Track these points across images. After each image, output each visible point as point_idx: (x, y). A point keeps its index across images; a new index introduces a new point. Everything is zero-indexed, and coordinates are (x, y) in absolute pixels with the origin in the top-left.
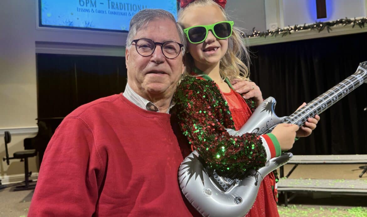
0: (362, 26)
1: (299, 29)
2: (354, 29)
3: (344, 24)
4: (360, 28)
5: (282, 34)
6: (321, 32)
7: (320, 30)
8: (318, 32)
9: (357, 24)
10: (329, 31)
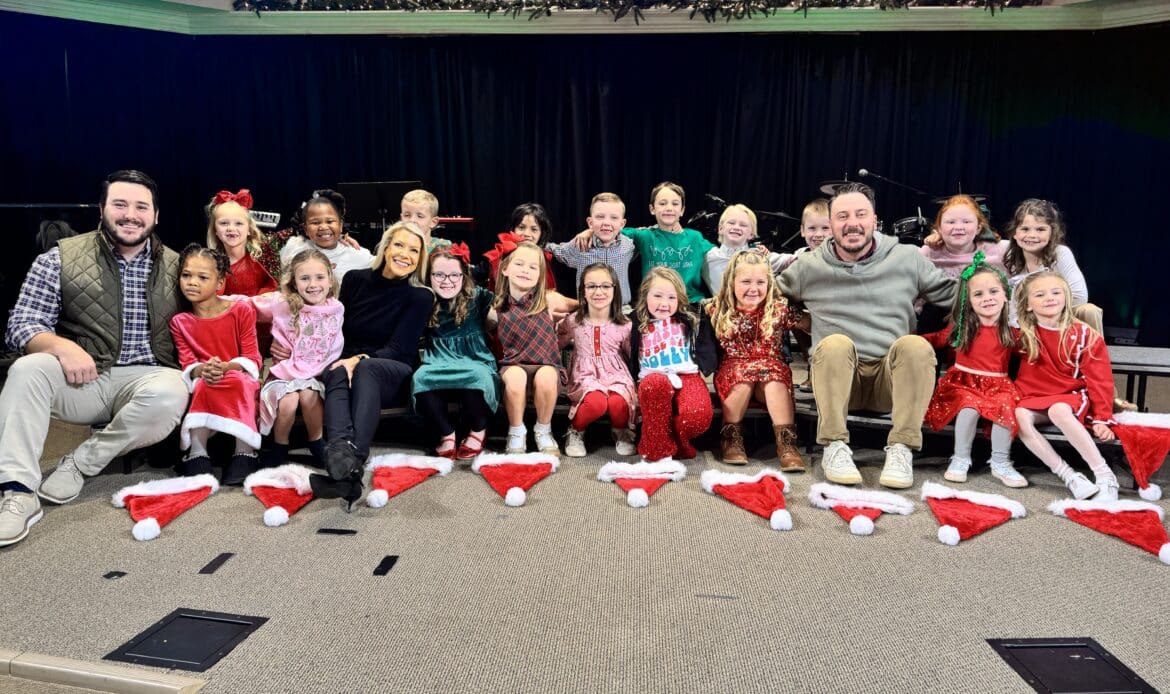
0: (711, 18)
2: (693, 22)
3: (673, 8)
4: (706, 22)
5: (531, 14)
6: (621, 21)
7: (618, 16)
8: (613, 17)
9: (700, 10)
10: (640, 19)
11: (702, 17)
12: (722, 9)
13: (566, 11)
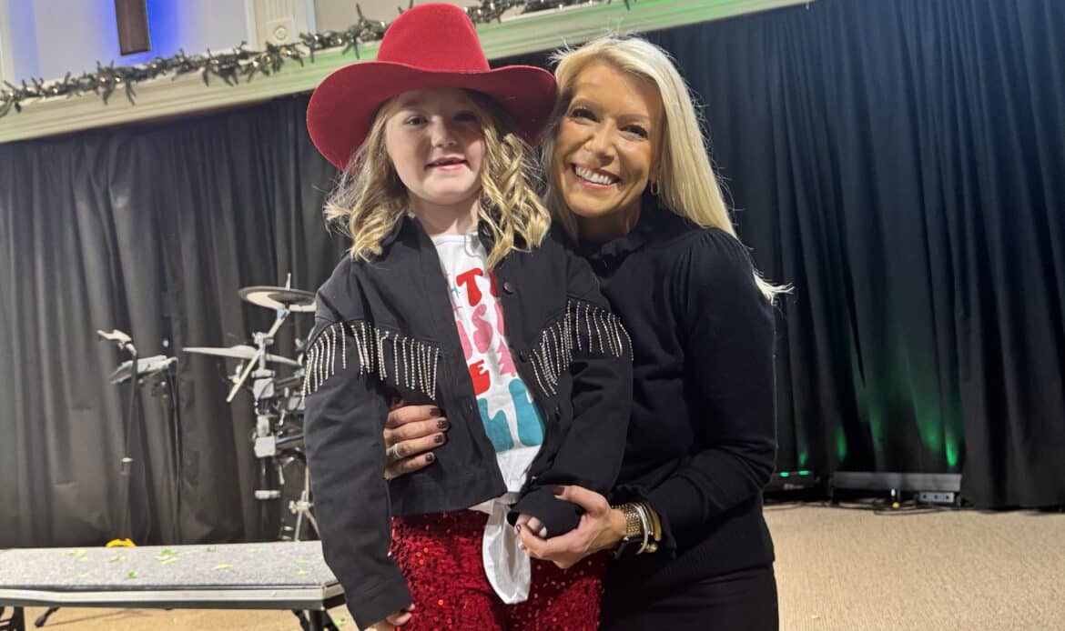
0: (231, 79)
1: (49, 93)
3: (173, 74)
4: (228, 87)
7: (106, 97)
8: (102, 102)
10: (133, 97)
11: (220, 80)
12: (239, 66)
13: (44, 99)
